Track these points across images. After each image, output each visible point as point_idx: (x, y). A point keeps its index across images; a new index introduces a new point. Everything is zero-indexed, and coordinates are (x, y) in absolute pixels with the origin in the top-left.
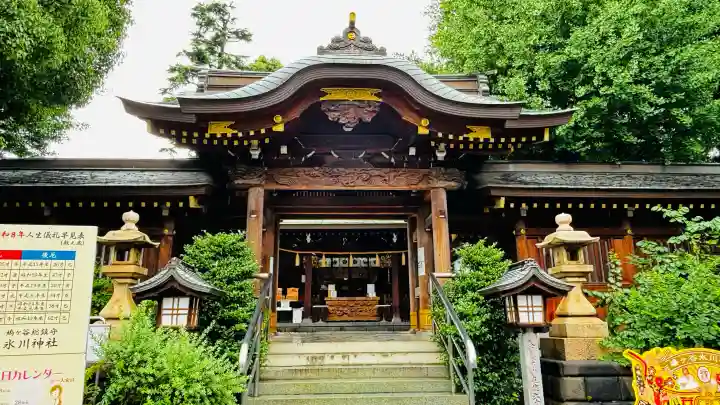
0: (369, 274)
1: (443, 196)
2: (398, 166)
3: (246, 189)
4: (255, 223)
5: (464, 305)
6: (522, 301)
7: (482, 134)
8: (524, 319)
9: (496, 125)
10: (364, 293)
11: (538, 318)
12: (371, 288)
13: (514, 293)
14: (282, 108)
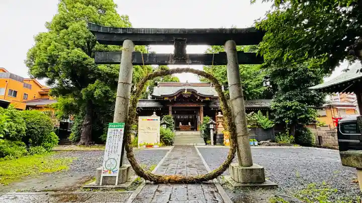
0: (189, 120)
1: (202, 108)
2: (194, 103)
3: (168, 107)
4: (170, 113)
5: (204, 126)
6: (211, 125)
7: (208, 99)
8: (211, 127)
9: (210, 98)
10: (188, 124)
11: (213, 128)
12: (189, 123)
13: (209, 124)
14: (176, 95)
